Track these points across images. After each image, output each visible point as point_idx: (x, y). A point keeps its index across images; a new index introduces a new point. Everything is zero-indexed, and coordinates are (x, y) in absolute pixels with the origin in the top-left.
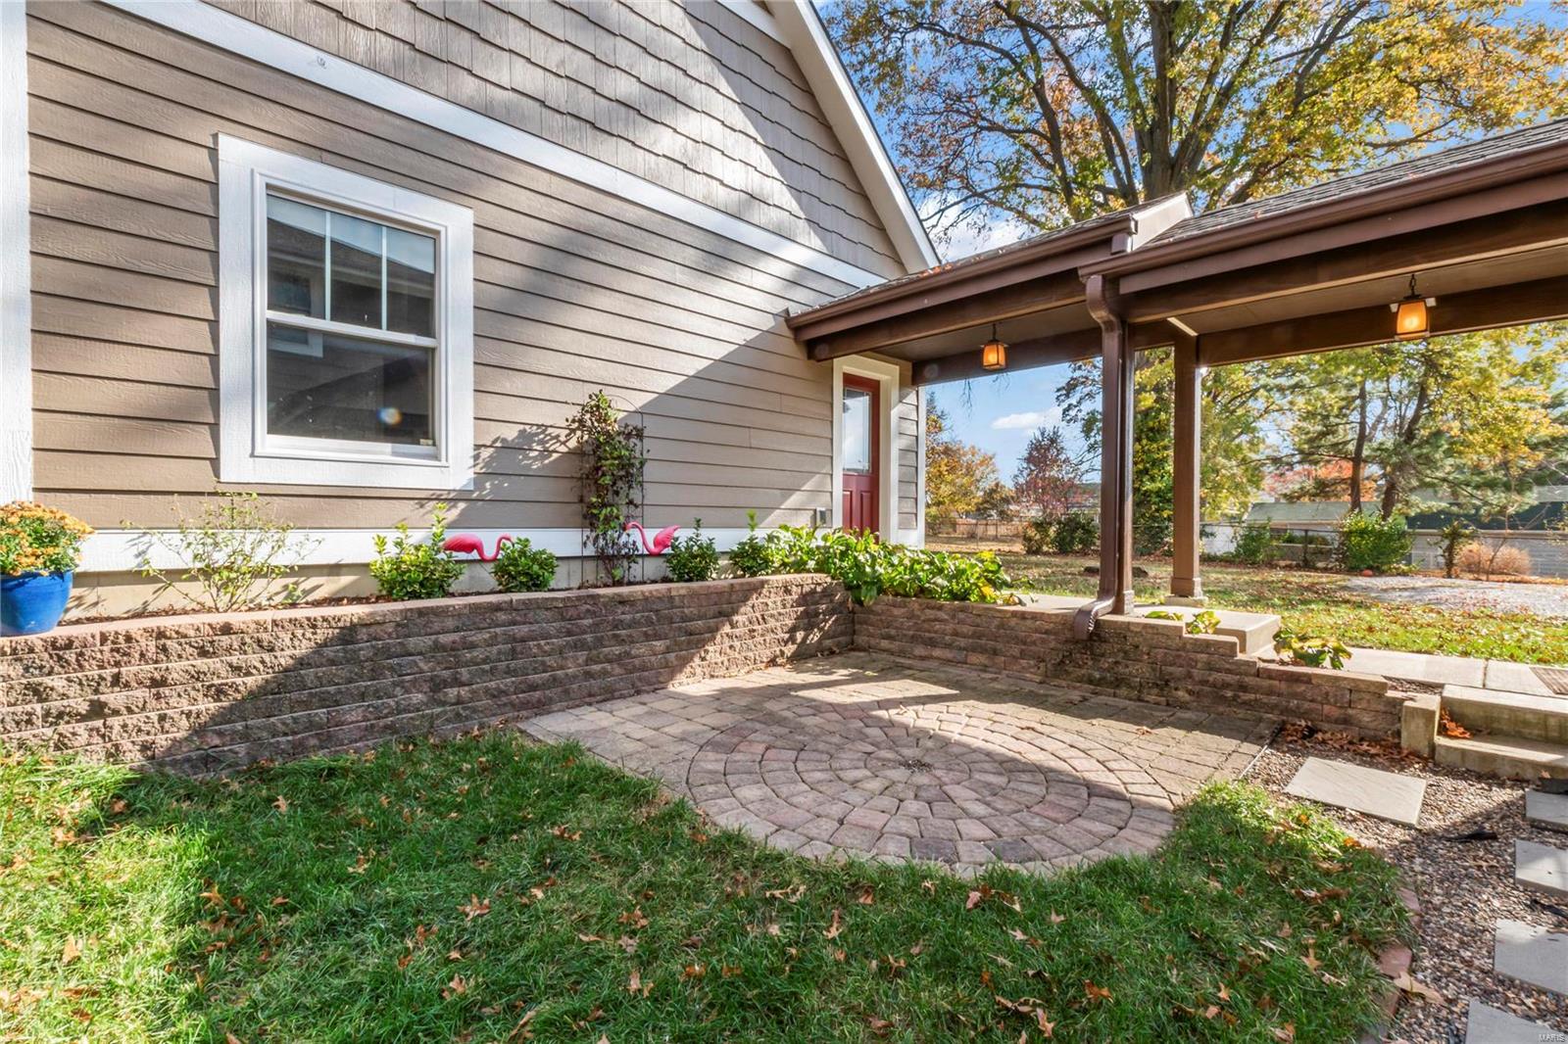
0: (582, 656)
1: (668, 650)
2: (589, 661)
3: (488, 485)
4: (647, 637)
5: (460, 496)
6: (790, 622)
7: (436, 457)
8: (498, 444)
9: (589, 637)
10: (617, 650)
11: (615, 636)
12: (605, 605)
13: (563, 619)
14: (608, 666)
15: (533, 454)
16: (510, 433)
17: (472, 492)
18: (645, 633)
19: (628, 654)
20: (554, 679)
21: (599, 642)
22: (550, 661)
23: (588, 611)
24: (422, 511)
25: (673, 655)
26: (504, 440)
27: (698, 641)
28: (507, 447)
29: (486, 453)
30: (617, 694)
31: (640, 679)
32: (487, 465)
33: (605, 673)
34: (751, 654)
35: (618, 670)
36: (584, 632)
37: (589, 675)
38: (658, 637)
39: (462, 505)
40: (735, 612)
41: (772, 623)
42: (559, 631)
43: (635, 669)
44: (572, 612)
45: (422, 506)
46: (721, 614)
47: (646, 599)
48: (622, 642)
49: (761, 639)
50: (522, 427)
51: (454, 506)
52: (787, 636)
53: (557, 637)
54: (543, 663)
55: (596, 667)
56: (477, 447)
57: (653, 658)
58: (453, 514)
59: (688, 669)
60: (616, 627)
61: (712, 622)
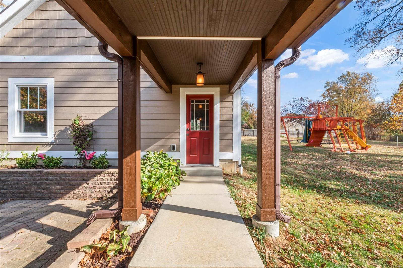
0: (36, 187)
1: (62, 189)
2: (37, 188)
3: (57, 141)
4: (56, 184)
5: (51, 144)
6: (112, 186)
7: (46, 135)
8: (60, 131)
9: (38, 182)
10: (45, 186)
11: (46, 183)
12: (44, 174)
13: (32, 177)
14: (43, 191)
15: (68, 133)
16: (63, 128)
17: (54, 143)
18: (55, 183)
19: (49, 188)
20: (27, 192)
21: (41, 184)
22: (26, 187)
23: (39, 175)
24: (43, 147)
25: (63, 190)
26: (61, 130)
27: (73, 187)
28: (62, 132)
29: (57, 134)
30: (43, 198)
31: (51, 196)
32: (57, 136)
33: (41, 192)
34: (93, 194)
35: (46, 192)
36: (37, 181)
37: (37, 192)
38: (59, 184)
39: (52, 146)
40: (89, 180)
41: (104, 185)
42: (30, 179)
43: (50, 193)
44: (34, 175)
45: (43, 146)
46: (84, 180)
47: (57, 174)
48: (48, 185)
49: (98, 190)
50: (66, 127)
51: (50, 146)
52: (109, 190)
53: (30, 181)
54: (25, 187)
55: (39, 190)
56: (55, 132)
57: (56, 190)
58: (50, 148)
59: (68, 195)
60: (47, 180)
61: (79, 182)
